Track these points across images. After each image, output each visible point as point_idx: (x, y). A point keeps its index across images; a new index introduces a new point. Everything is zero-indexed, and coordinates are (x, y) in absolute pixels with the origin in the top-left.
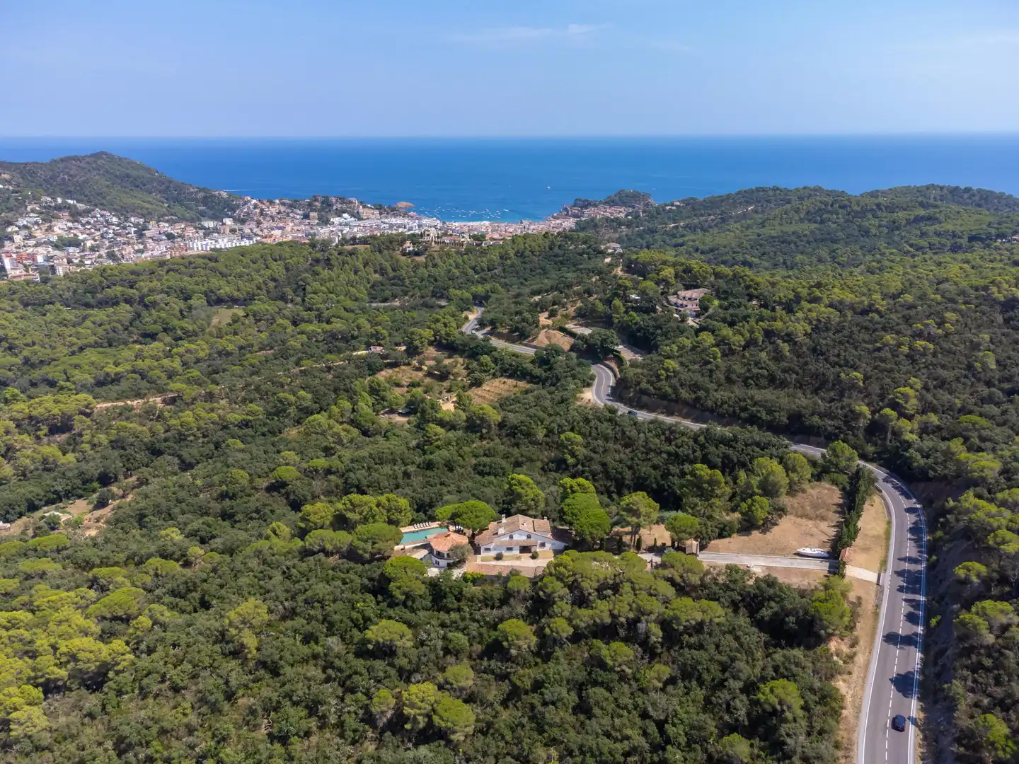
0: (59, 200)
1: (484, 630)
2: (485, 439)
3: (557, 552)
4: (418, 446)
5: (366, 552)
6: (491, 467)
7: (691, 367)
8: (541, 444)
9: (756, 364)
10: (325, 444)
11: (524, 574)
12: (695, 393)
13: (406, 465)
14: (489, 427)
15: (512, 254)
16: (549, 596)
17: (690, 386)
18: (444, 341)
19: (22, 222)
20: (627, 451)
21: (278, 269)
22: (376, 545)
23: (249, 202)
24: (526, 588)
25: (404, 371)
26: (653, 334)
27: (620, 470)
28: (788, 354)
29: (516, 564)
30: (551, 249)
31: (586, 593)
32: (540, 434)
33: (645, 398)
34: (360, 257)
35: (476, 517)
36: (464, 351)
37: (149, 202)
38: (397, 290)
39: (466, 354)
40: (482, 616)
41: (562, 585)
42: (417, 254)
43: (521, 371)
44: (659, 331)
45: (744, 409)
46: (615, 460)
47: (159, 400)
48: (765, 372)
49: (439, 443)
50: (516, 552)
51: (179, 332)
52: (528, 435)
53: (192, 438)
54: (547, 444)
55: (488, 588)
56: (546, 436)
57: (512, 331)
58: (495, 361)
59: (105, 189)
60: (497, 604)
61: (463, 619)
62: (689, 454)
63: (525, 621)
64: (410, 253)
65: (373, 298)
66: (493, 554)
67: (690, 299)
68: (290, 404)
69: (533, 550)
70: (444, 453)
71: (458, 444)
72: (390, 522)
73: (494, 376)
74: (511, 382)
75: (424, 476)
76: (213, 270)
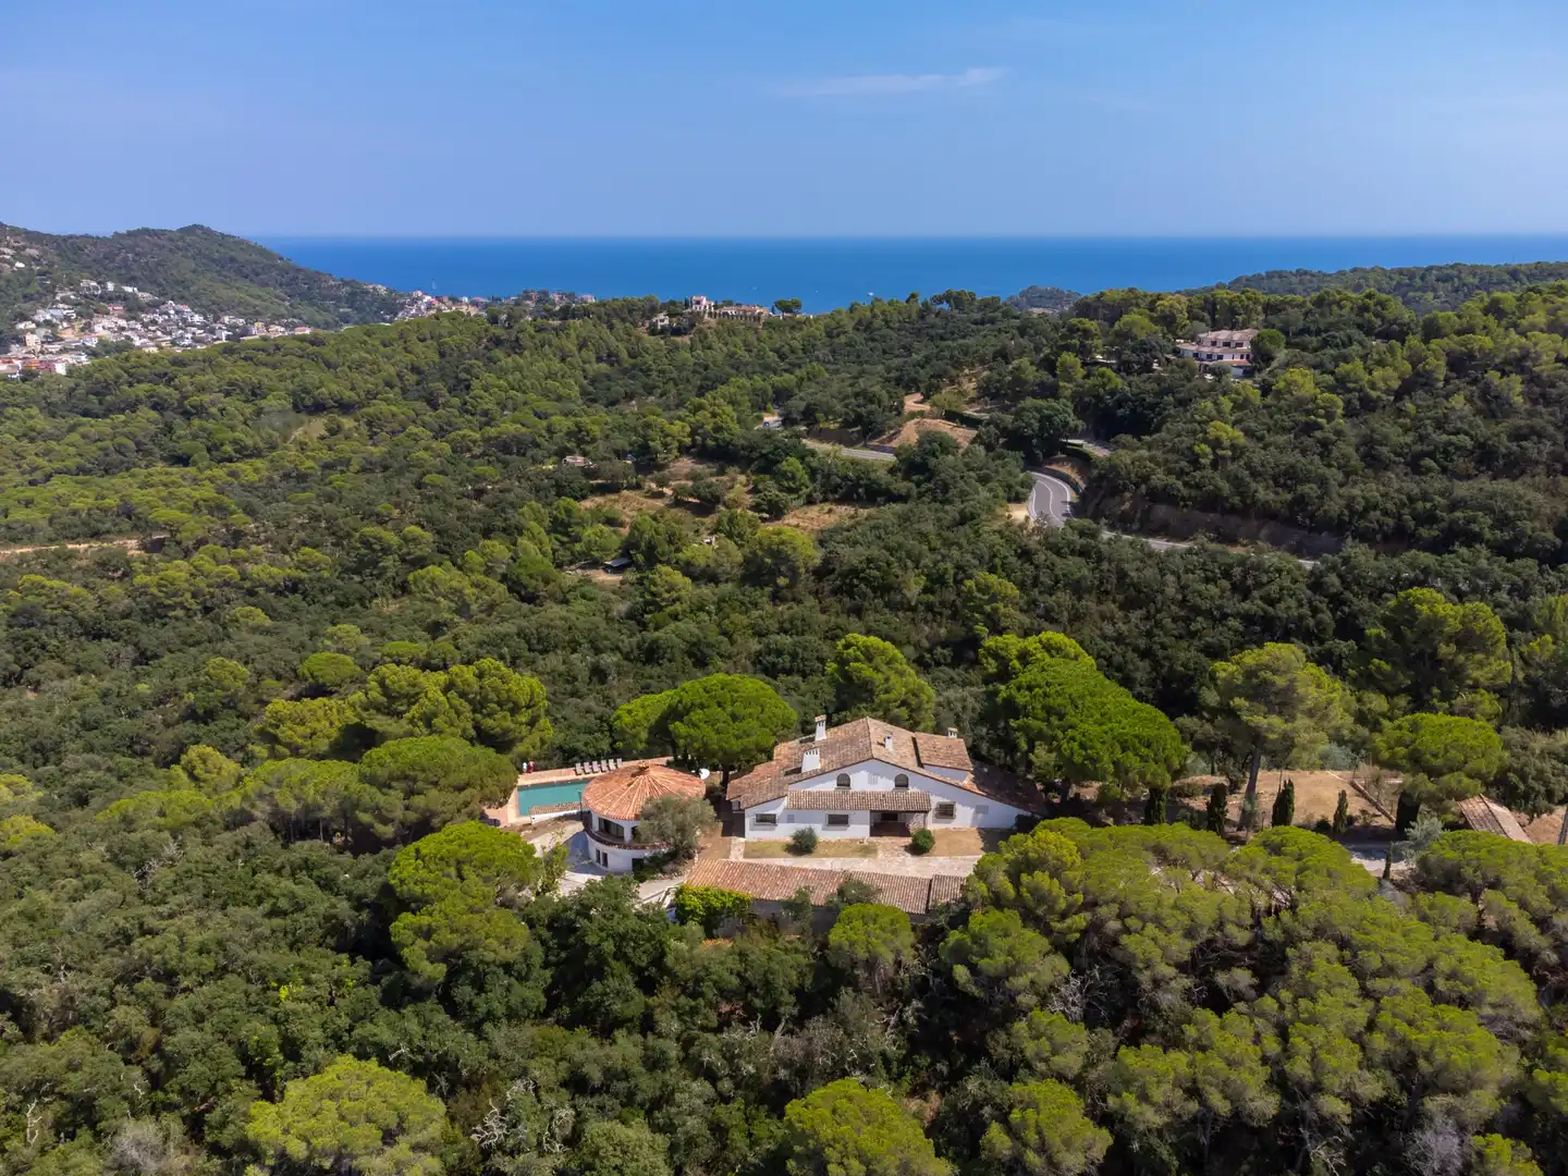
0: (110, 286)
1: (732, 1114)
2: (783, 600)
3: (992, 838)
4: (631, 615)
5: (385, 821)
6: (794, 656)
7: (1269, 438)
8: (913, 609)
9: (1440, 425)
10: (433, 617)
11: (886, 899)
12: (1290, 489)
13: (598, 651)
14: (793, 573)
15: (849, 326)
16: (995, 982)
17: (1275, 479)
18: (710, 443)
19: (43, 315)
20: (1136, 615)
21: (426, 354)
22: (418, 801)
23: (421, 299)
24: (898, 951)
25: (627, 499)
26: (1152, 407)
27: (1118, 659)
28: (1519, 400)
29: (861, 866)
30: (922, 317)
31: (1144, 978)
32: (913, 587)
33: (1161, 511)
34: (573, 335)
35: (734, 717)
36: (750, 461)
37: (259, 297)
38: (636, 385)
39: (753, 467)
40: (730, 1057)
41: (1044, 943)
42: (677, 332)
43: (867, 488)
44: (1170, 398)
45: (1429, 519)
46: (1105, 638)
47: (133, 543)
48: (1467, 442)
49: (678, 607)
50: (860, 830)
51: (228, 448)
52: (885, 588)
53: (180, 613)
54: (929, 607)
55: (759, 947)
56: (926, 590)
57: (847, 424)
58: (813, 473)
59: (189, 276)
60: (789, 1008)
61: (654, 1063)
62: (1301, 618)
63: (896, 1079)
64: (663, 331)
65: (590, 399)
66: (784, 833)
67: (1227, 344)
68: (386, 550)
69: (914, 825)
70: (688, 626)
71: (720, 609)
72: (483, 737)
73: (810, 502)
74: (844, 510)
75: (639, 676)
76: (314, 358)
